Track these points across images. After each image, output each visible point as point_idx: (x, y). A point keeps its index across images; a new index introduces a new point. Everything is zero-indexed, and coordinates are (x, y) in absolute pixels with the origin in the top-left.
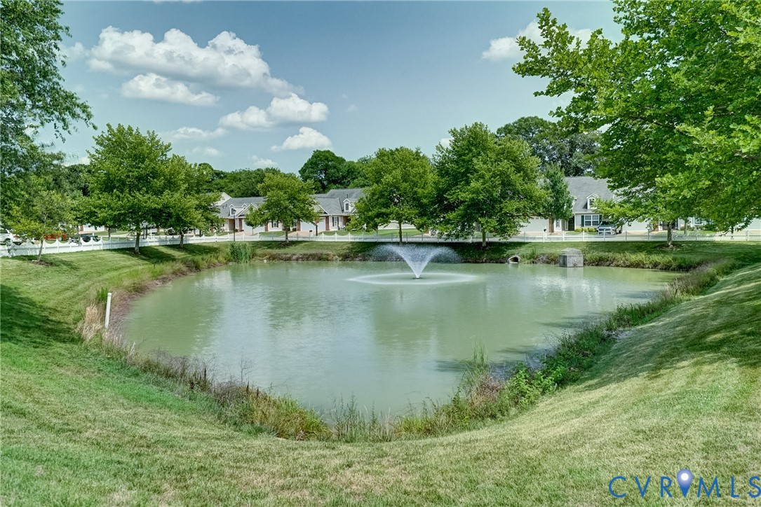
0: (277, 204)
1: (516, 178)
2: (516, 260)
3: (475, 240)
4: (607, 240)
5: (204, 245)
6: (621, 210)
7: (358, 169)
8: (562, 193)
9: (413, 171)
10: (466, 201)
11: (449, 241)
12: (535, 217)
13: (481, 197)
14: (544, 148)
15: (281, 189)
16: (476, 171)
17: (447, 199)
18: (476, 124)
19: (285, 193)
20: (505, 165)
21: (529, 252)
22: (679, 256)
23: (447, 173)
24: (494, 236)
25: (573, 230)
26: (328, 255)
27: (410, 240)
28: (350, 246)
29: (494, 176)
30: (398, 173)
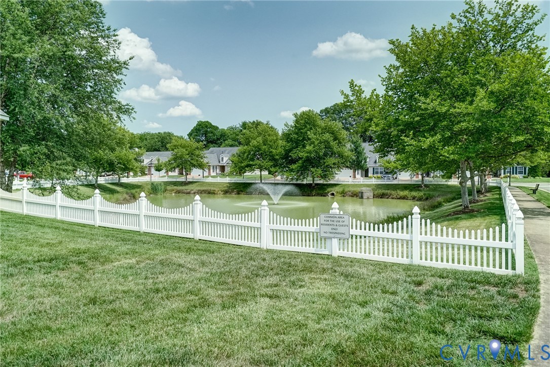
0: (181, 157)
1: (334, 144)
2: (333, 194)
3: (308, 182)
4: (387, 183)
5: (132, 183)
6: (395, 165)
7: (227, 134)
8: (361, 153)
9: (270, 138)
10: (303, 158)
11: (292, 182)
12: (344, 168)
13: (312, 155)
14: (350, 124)
15: (183, 147)
16: (309, 139)
17: (291, 156)
18: (310, 110)
19: (186, 150)
20: (327, 136)
21: (341, 190)
22: (427, 193)
23: (291, 140)
24: (320, 180)
25: (368, 176)
26: (214, 190)
27: (266, 182)
28: (228, 185)
29: (321, 143)
30: (260, 139)
